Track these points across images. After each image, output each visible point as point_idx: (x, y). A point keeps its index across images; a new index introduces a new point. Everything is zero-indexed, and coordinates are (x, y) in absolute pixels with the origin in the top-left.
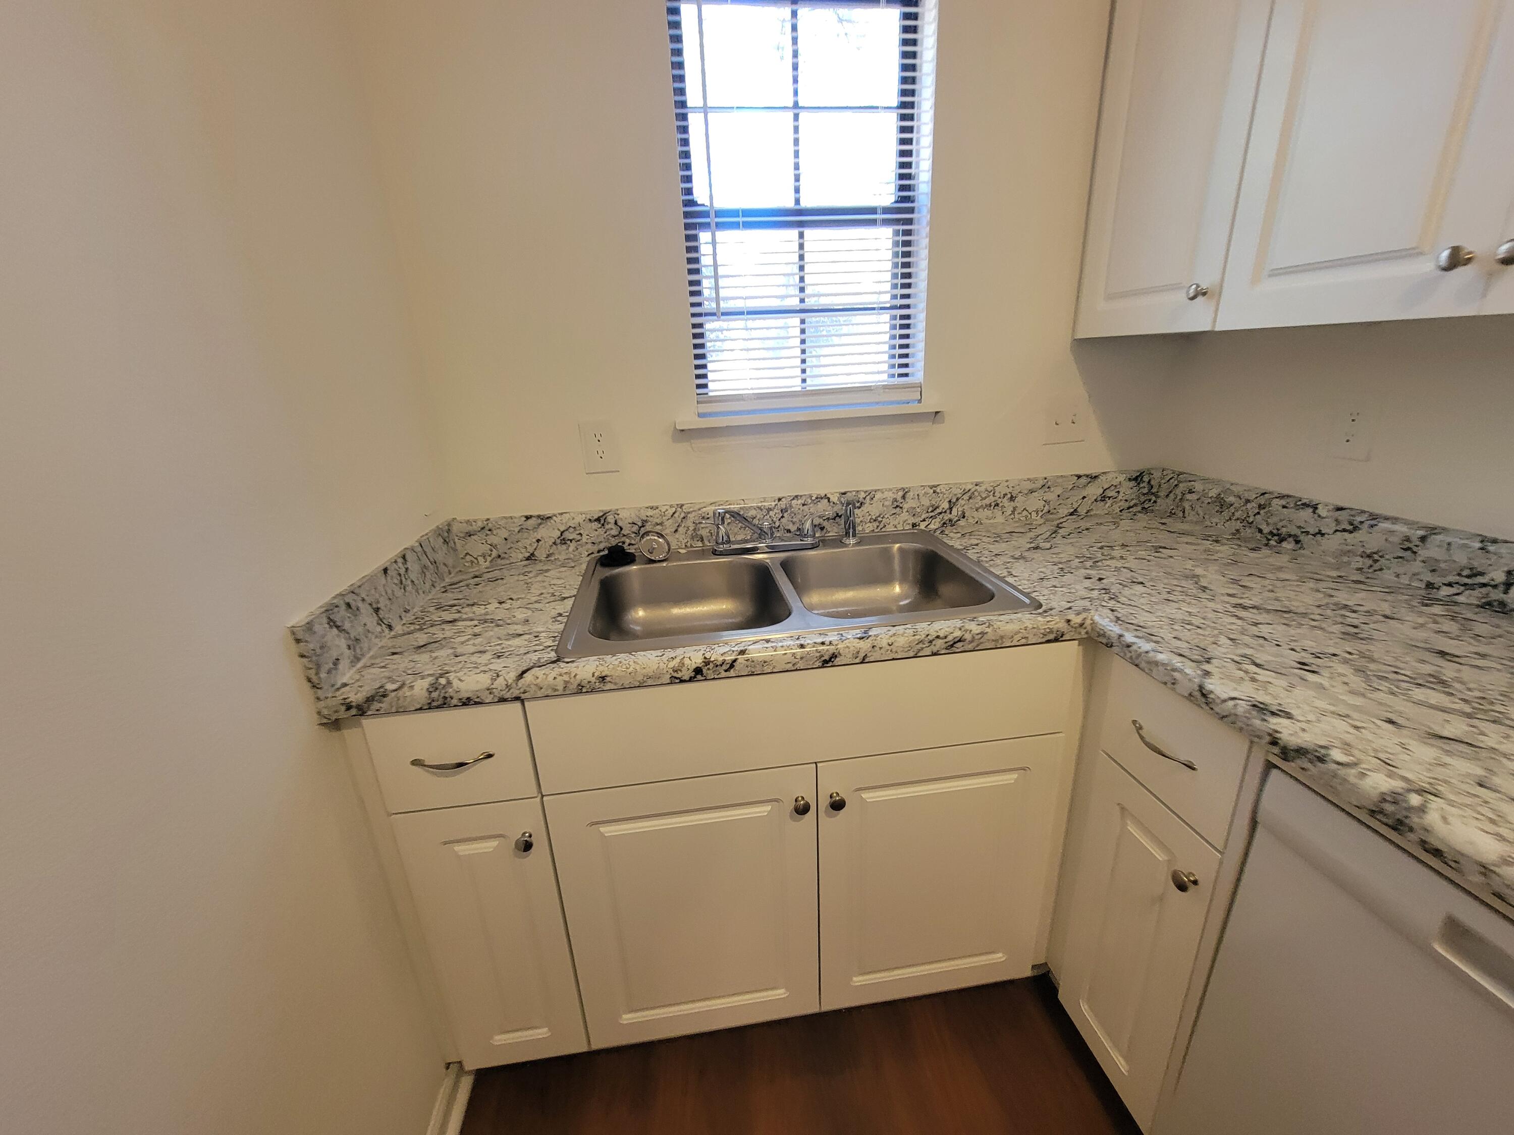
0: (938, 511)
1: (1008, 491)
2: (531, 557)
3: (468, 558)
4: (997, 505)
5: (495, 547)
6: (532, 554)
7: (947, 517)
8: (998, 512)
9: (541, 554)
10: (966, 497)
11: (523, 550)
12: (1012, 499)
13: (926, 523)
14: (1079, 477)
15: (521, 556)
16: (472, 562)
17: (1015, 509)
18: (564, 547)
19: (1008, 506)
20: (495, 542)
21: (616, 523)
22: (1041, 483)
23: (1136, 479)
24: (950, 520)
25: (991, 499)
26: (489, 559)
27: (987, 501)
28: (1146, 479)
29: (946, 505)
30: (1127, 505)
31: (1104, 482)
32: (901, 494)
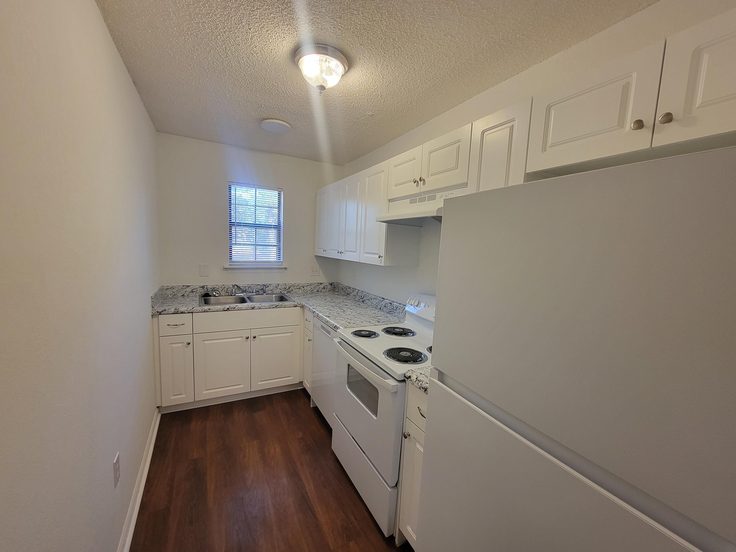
0: (286, 289)
1: (302, 285)
2: (183, 295)
3: (166, 295)
4: (300, 288)
5: (174, 292)
6: (184, 295)
7: (288, 290)
8: (300, 290)
9: (186, 295)
10: (293, 286)
11: (181, 294)
12: (303, 287)
13: (284, 292)
14: (318, 283)
15: (180, 295)
16: (167, 296)
17: (304, 289)
18: (192, 293)
19: (303, 289)
20: (174, 291)
21: (207, 288)
22: (310, 284)
23: (331, 284)
24: (289, 291)
25: (298, 287)
26: (172, 295)
27: (297, 287)
28: (333, 284)
29: (288, 288)
30: (330, 290)
31: (324, 285)
32: (277, 285)
